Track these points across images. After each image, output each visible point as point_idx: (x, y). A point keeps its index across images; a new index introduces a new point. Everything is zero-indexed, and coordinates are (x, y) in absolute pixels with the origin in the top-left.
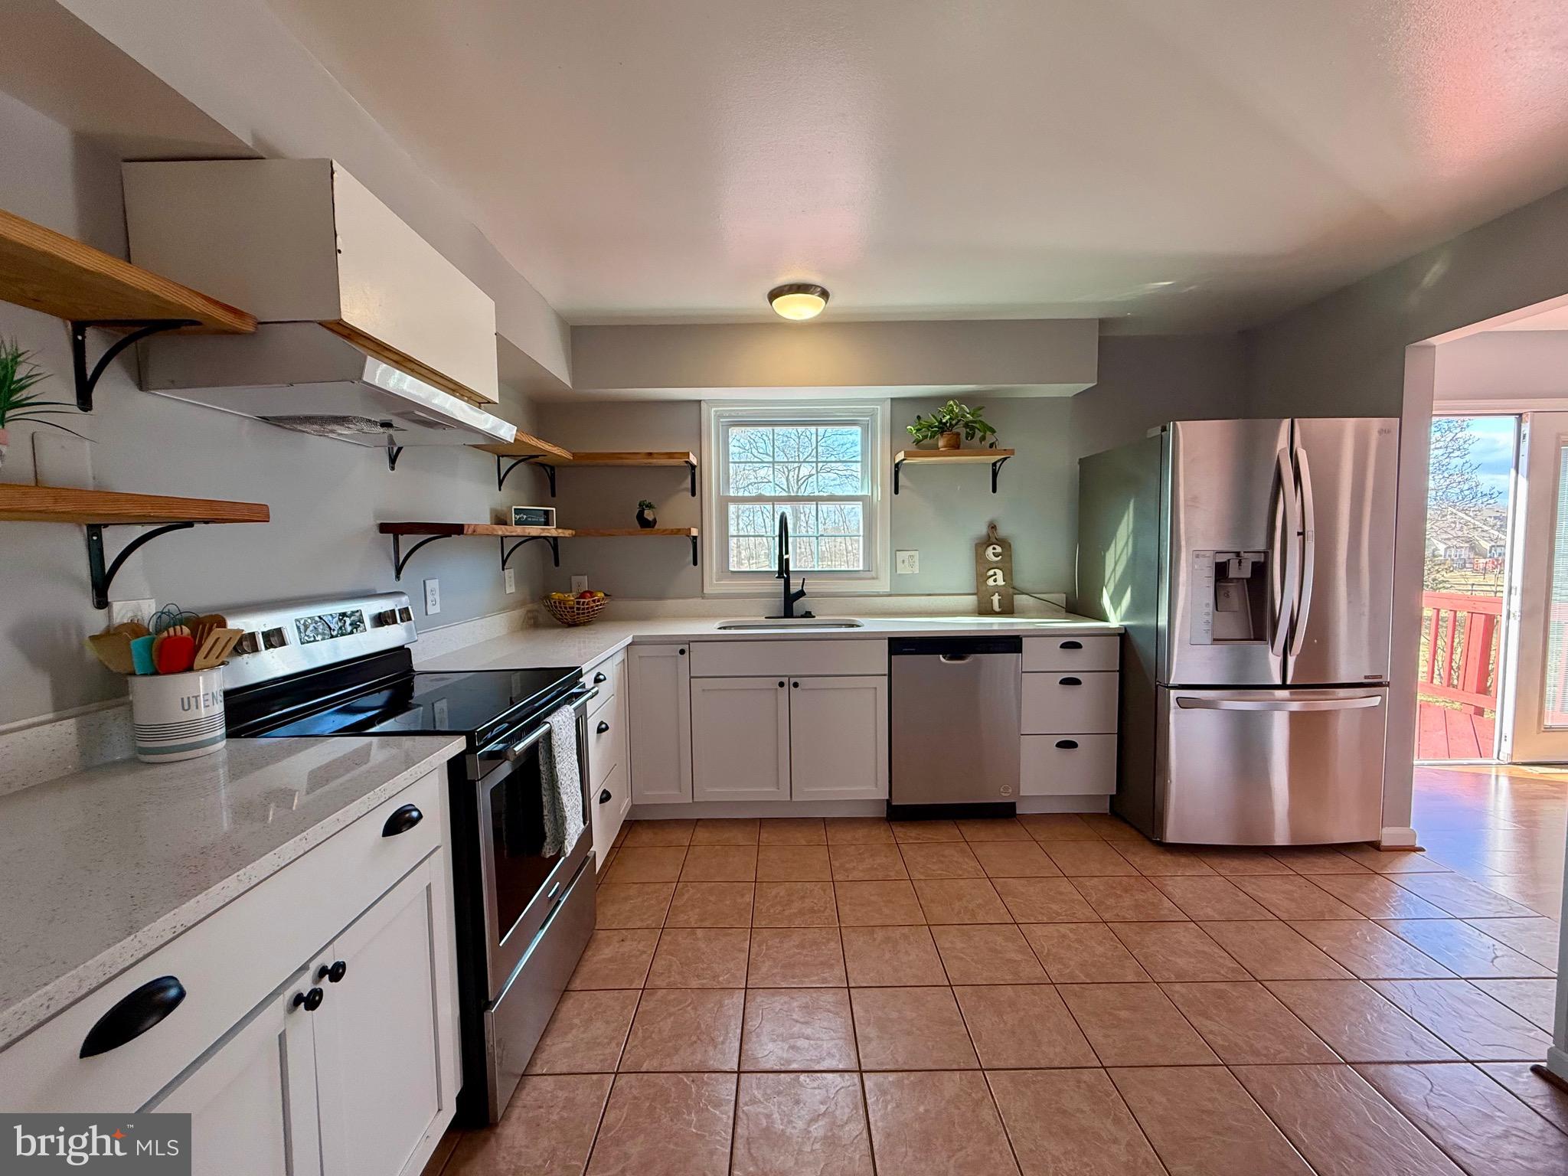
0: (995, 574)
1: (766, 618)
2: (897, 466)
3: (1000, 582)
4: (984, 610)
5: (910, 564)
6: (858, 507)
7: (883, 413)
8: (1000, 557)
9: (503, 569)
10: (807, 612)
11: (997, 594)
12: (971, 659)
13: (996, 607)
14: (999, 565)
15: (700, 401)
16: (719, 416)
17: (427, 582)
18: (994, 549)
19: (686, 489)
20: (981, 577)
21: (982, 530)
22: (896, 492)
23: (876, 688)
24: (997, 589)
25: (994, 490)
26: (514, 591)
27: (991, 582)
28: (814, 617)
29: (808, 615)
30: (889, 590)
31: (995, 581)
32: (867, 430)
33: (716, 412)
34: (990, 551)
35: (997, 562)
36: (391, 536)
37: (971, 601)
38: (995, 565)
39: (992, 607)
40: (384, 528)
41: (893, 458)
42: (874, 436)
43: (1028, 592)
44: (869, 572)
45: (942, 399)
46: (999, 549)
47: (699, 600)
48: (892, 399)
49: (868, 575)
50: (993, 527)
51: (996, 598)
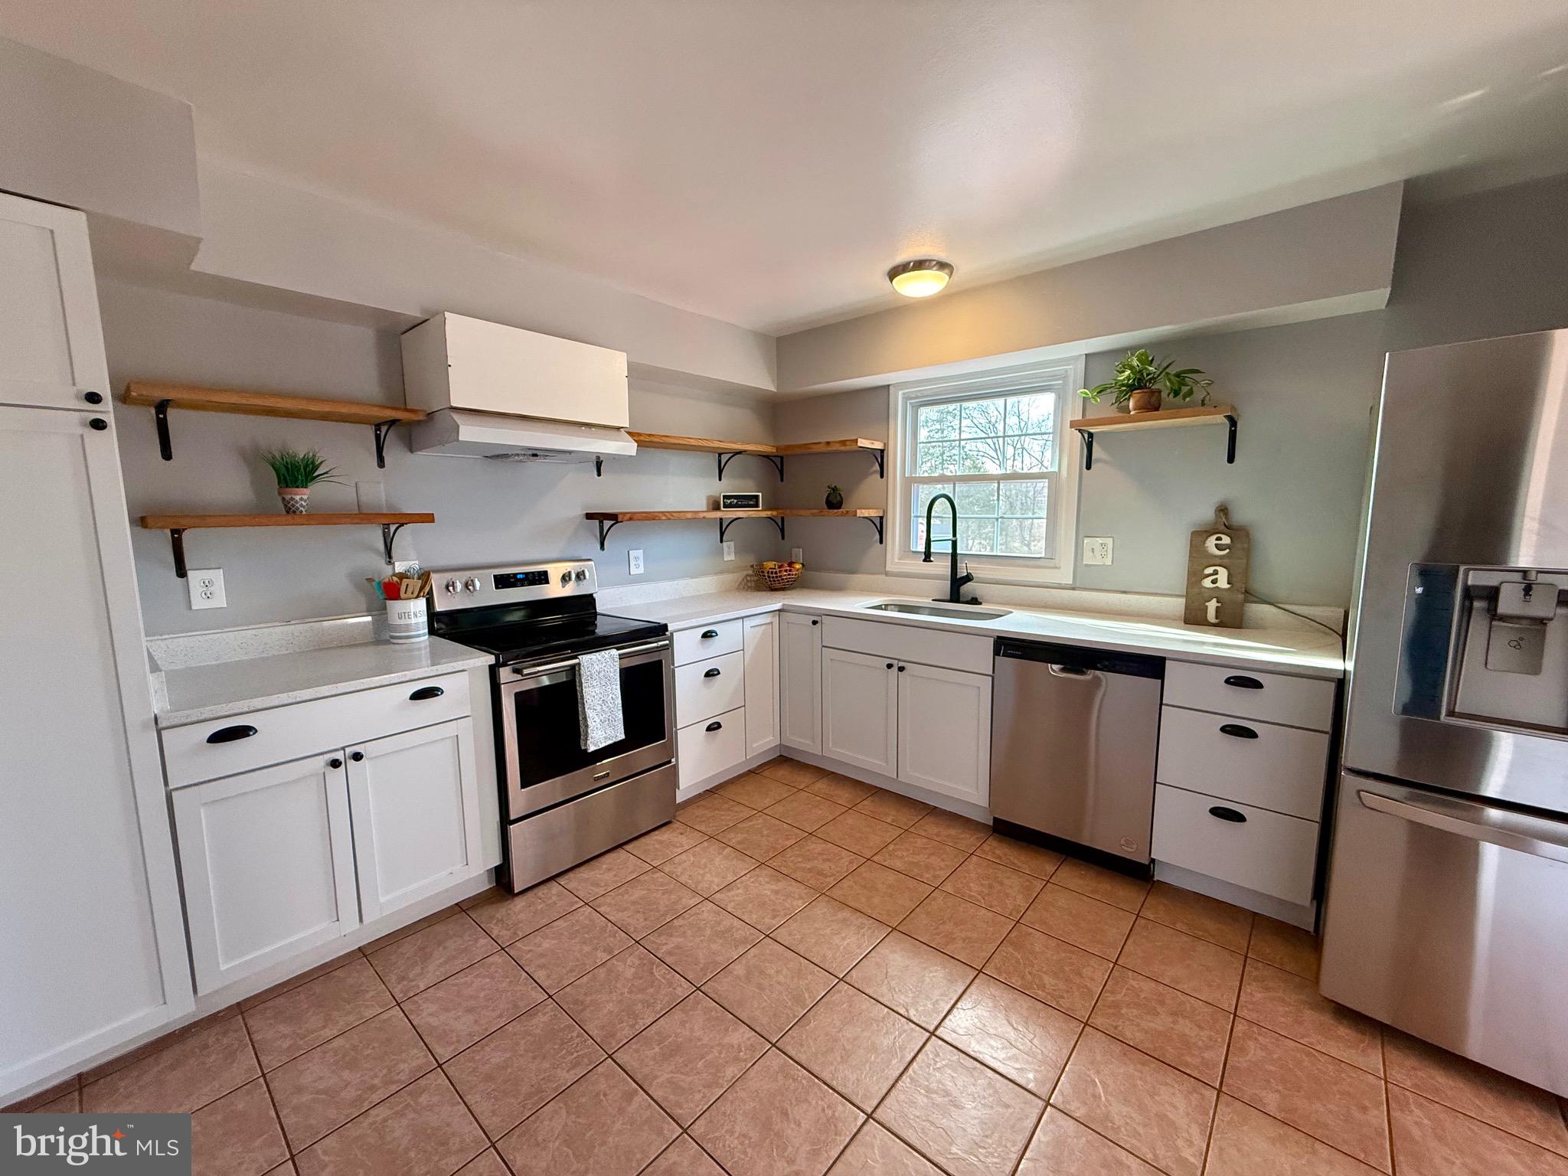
0: (1216, 573)
1: (933, 600)
2: (1090, 435)
3: (1223, 583)
4: (1194, 618)
5: (1099, 552)
6: (1043, 485)
7: (1076, 374)
8: (1228, 550)
9: (721, 541)
10: (973, 598)
11: (1215, 600)
12: (1090, 675)
13: (1211, 616)
14: (1226, 561)
15: (889, 386)
16: (906, 398)
17: (630, 552)
18: (1219, 539)
19: (876, 472)
20: (1195, 576)
21: (1206, 513)
22: (1089, 467)
23: (979, 688)
24: (1216, 593)
25: (1231, 459)
26: (733, 559)
27: (1207, 583)
28: (980, 604)
29: (975, 601)
30: (1071, 583)
31: (1214, 582)
32: (1060, 395)
33: (904, 394)
34: (1211, 542)
35: (1222, 557)
36: (597, 522)
37: (1178, 605)
38: (1218, 561)
39: (1206, 616)
40: (590, 516)
42: (1065, 402)
43: (1272, 601)
44: (1049, 560)
46: (1226, 540)
47: (882, 577)
48: (1086, 355)
49: (1050, 563)
50: (1223, 510)
51: (1212, 605)
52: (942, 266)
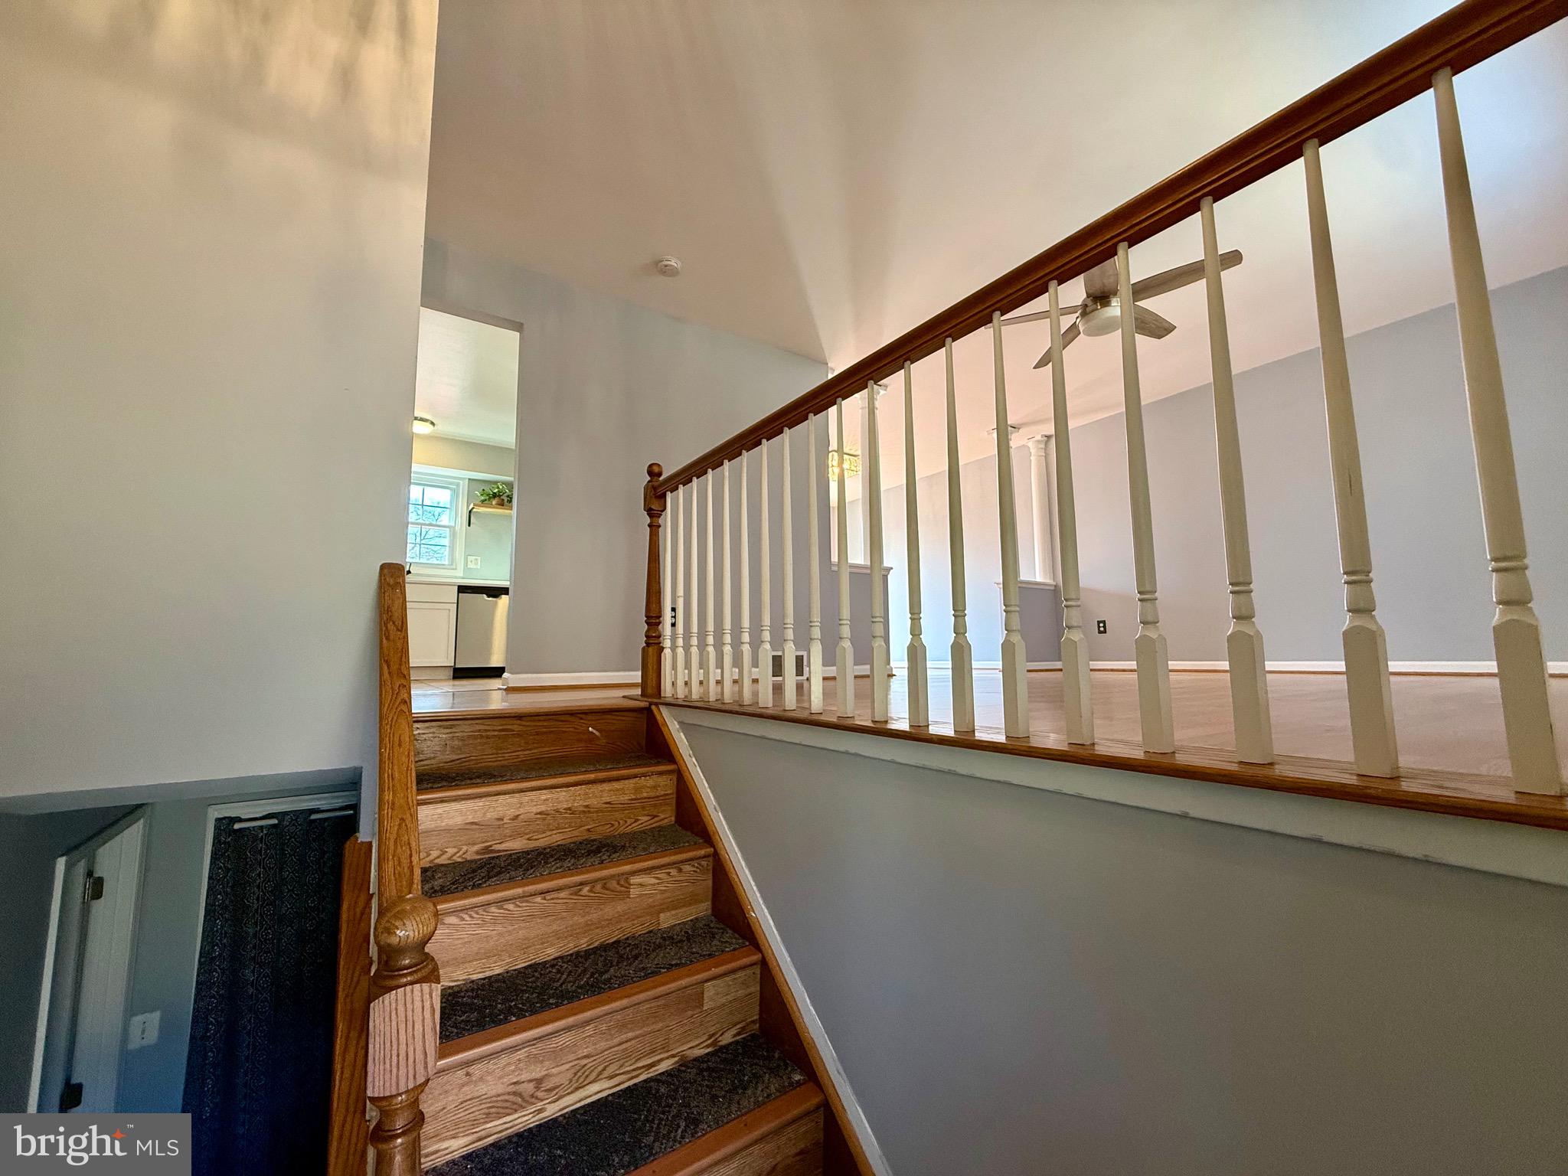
2: (470, 512)
5: (474, 562)
7: (464, 486)
22: (469, 525)
23: (449, 610)
30: (462, 576)
32: (455, 493)
41: (468, 507)
42: (457, 497)
45: (496, 483)
48: (469, 479)
52: (433, 424)
